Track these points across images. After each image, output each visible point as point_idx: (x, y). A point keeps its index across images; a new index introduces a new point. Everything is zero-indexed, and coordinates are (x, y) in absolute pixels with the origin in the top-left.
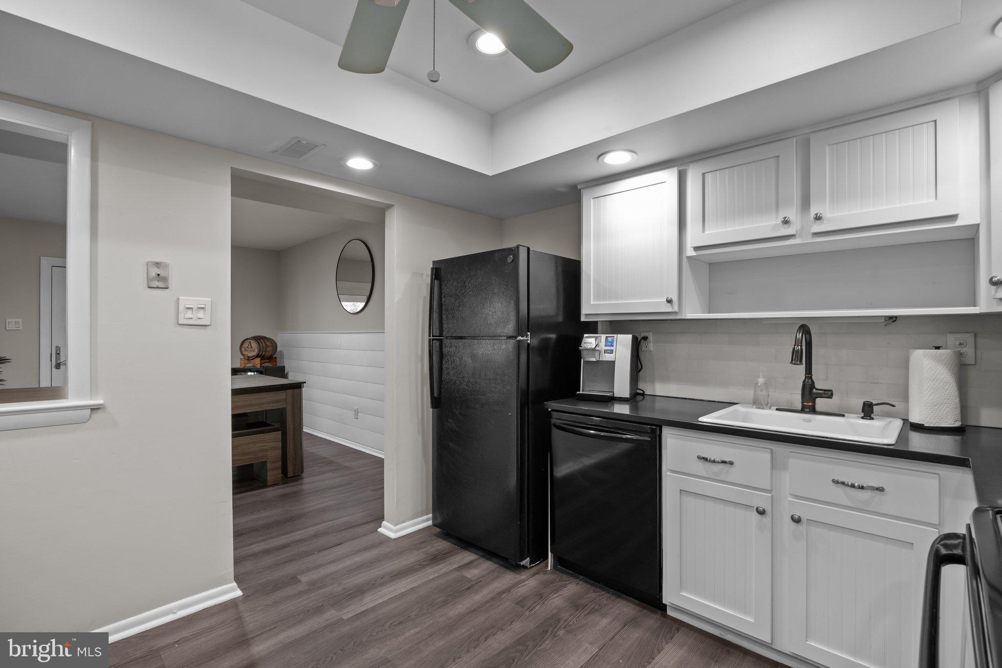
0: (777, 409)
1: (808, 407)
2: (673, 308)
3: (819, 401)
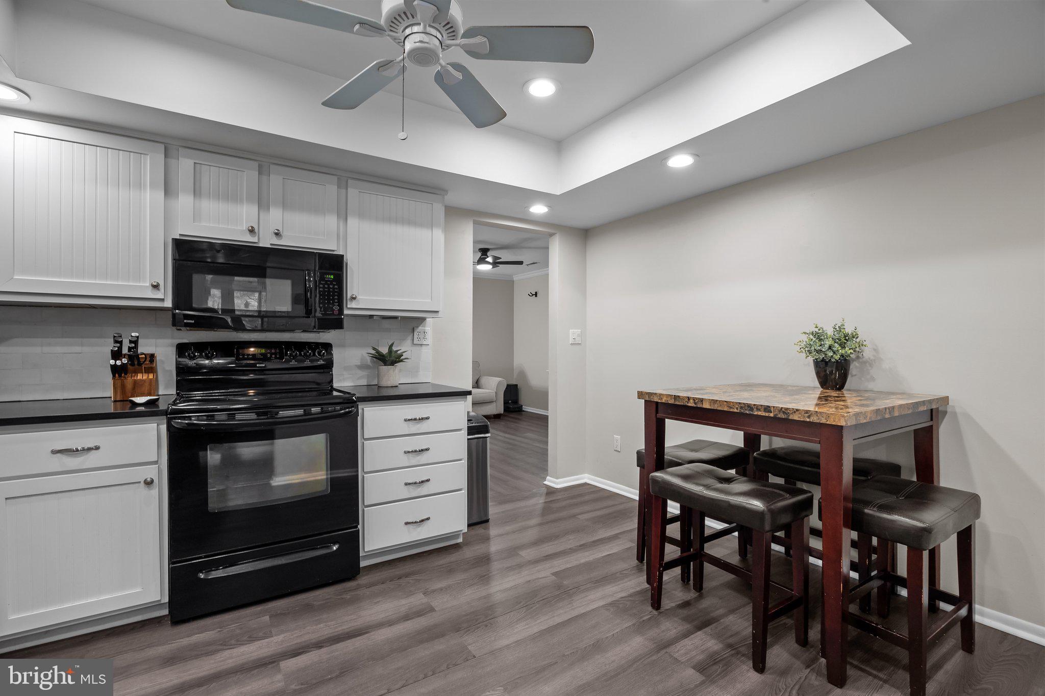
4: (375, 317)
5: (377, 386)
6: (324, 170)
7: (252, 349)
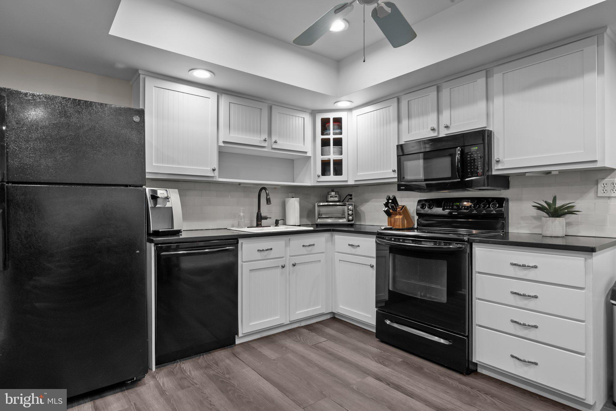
0: (248, 227)
1: (259, 225)
2: (214, 174)
3: (263, 221)
4: (527, 175)
5: (541, 236)
6: (471, 72)
7: (465, 203)
